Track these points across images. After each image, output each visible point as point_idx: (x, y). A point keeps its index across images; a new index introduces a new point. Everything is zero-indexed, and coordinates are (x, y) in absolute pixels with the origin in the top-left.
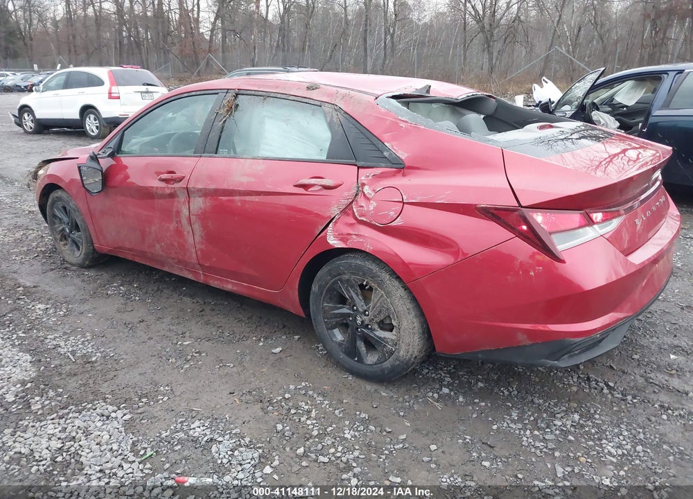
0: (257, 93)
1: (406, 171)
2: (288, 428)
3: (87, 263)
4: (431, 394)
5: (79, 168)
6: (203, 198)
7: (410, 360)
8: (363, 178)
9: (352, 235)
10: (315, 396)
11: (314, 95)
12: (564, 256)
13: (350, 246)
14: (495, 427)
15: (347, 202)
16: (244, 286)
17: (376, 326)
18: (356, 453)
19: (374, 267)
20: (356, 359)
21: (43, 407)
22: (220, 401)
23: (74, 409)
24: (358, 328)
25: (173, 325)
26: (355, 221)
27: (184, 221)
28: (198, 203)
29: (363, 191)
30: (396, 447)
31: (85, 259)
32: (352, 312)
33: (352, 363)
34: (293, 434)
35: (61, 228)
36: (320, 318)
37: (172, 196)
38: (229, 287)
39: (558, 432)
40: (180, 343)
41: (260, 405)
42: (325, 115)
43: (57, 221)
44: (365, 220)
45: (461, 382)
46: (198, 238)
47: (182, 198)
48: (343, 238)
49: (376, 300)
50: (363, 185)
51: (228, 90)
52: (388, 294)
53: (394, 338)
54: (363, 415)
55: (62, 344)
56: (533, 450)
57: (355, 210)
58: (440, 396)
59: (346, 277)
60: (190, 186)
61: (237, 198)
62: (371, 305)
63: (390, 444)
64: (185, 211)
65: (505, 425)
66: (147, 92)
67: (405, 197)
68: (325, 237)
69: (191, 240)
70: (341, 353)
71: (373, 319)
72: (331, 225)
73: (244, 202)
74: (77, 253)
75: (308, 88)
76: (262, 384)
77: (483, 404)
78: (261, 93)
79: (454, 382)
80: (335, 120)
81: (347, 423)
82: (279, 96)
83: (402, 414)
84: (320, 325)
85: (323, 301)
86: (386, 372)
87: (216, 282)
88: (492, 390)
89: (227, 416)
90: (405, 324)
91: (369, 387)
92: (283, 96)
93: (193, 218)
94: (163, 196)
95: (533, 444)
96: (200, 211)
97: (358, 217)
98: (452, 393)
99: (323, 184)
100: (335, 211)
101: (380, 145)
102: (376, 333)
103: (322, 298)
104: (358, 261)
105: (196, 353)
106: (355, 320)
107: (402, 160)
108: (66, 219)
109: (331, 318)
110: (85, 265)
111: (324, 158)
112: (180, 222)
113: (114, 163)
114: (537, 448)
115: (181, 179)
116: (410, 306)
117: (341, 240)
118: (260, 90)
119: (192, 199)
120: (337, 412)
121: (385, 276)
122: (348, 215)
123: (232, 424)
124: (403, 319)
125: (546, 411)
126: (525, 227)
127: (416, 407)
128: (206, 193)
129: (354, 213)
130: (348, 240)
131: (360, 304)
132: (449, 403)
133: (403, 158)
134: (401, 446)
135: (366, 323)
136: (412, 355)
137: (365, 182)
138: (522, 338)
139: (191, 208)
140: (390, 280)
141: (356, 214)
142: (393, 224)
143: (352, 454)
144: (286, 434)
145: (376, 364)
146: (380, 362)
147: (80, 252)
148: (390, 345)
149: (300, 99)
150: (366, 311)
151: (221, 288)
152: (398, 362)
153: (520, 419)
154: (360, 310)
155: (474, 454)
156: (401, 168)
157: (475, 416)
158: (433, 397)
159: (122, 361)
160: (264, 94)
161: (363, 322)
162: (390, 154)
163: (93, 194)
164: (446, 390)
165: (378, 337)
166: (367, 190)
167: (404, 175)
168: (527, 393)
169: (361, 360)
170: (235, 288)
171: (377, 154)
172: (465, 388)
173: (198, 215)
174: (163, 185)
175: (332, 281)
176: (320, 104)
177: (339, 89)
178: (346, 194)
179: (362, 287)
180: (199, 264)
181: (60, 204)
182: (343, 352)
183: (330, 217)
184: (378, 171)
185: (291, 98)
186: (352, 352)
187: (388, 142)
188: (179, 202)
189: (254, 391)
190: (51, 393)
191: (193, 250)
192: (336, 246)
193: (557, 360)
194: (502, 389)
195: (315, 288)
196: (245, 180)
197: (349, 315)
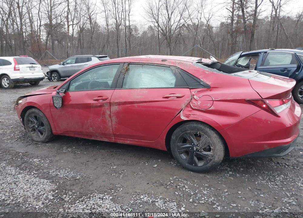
0: (139, 63)
1: (211, 89)
2: (180, 193)
3: (47, 140)
4: (226, 175)
5: (53, 97)
6: (118, 106)
7: (219, 161)
8: (193, 93)
9: (190, 115)
10: (183, 181)
11: (165, 63)
12: (279, 115)
13: (191, 119)
14: (256, 183)
15: (188, 102)
16: (136, 141)
17: (203, 150)
18: (213, 198)
19: (202, 127)
20: (194, 165)
21: (70, 199)
22: (145, 187)
23: (85, 197)
24: (194, 152)
25: (104, 161)
26: (192, 109)
27: (107, 116)
28: (115, 108)
29: (194, 98)
30: (226, 194)
31: (46, 139)
32: (192, 146)
33: (192, 167)
34: (184, 195)
35: (32, 126)
36: (176, 150)
37: (101, 106)
38: (128, 142)
39: (279, 182)
40: (112, 168)
41: (163, 187)
42: (172, 70)
43: (30, 123)
44: (196, 108)
45: (234, 169)
46: (114, 123)
47: (106, 107)
48: (187, 116)
49: (203, 140)
50: (194, 95)
51: (124, 62)
52: (209, 136)
53: (212, 154)
54: (206, 185)
55: (59, 174)
56: (275, 189)
57: (191, 105)
58: (230, 175)
59: (189, 131)
60: (111, 101)
61: (136, 105)
62: (201, 142)
63: (223, 193)
64: (108, 112)
65: (260, 182)
66: (32, 67)
67: (213, 99)
68: (180, 116)
69: (110, 124)
70: (186, 163)
71: (202, 147)
72: (182, 112)
73: (139, 106)
74: (41, 137)
75: (162, 61)
76: (158, 179)
77: (247, 176)
78: (141, 63)
79: (231, 170)
80: (177, 72)
81: (202, 188)
82: (149, 64)
83: (220, 183)
84: (176, 153)
85: (177, 143)
86: (209, 168)
87: (121, 141)
88: (247, 170)
89: (152, 192)
90: (217, 147)
91: (201, 175)
92: (152, 64)
93: (112, 115)
94: (97, 107)
95: (273, 187)
96: (116, 111)
97: (193, 107)
98: (234, 173)
99: (177, 96)
100: (183, 106)
101: (198, 80)
102: (203, 153)
103: (177, 142)
104: (195, 125)
105: (122, 171)
106: (193, 149)
107: (209, 85)
108: (35, 121)
109: (182, 149)
110: (46, 141)
111: (173, 86)
112: (105, 117)
113: (65, 95)
114: (275, 188)
115: (106, 99)
116: (219, 140)
117: (186, 117)
118: (140, 62)
119: (111, 107)
120: (195, 185)
121: (208, 130)
122: (188, 107)
123: (156, 195)
124: (216, 146)
125: (271, 175)
126: (264, 106)
127: (223, 180)
128: (119, 104)
129: (191, 106)
130: (189, 117)
131: (195, 142)
132: (234, 177)
133: (210, 84)
134: (227, 193)
135: (198, 149)
136: (220, 160)
137: (194, 94)
138: (266, 146)
139: (112, 111)
140: (210, 131)
141: (192, 107)
142: (210, 109)
143: (211, 199)
144: (181, 195)
145: (203, 165)
146: (205, 165)
147: (43, 136)
148: (210, 157)
149: (159, 65)
150: (198, 144)
151: (123, 143)
152: (214, 163)
153: (264, 179)
154: (196, 144)
155: (256, 193)
156: (209, 88)
157: (247, 180)
158: (228, 176)
159: (91, 177)
160: (142, 63)
161: (197, 149)
162: (204, 83)
163: (58, 109)
164: (231, 173)
165: (204, 154)
166: (195, 97)
167: (210, 90)
168: (260, 170)
169: (196, 165)
170: (131, 142)
171: (198, 83)
172: (236, 171)
173: (115, 113)
174: (96, 102)
175: (182, 134)
176: (169, 67)
177: (176, 61)
178: (187, 99)
179: (196, 135)
180: (113, 134)
181: (33, 115)
182: (187, 163)
183: (181, 108)
184: (199, 90)
185: (156, 65)
186: (192, 162)
187: (202, 79)
188: (104, 109)
189: (157, 181)
190: (70, 193)
191: (111, 128)
192: (185, 120)
193: (279, 154)
194: (250, 170)
195: (173, 137)
196: (139, 97)
197: (190, 147)
